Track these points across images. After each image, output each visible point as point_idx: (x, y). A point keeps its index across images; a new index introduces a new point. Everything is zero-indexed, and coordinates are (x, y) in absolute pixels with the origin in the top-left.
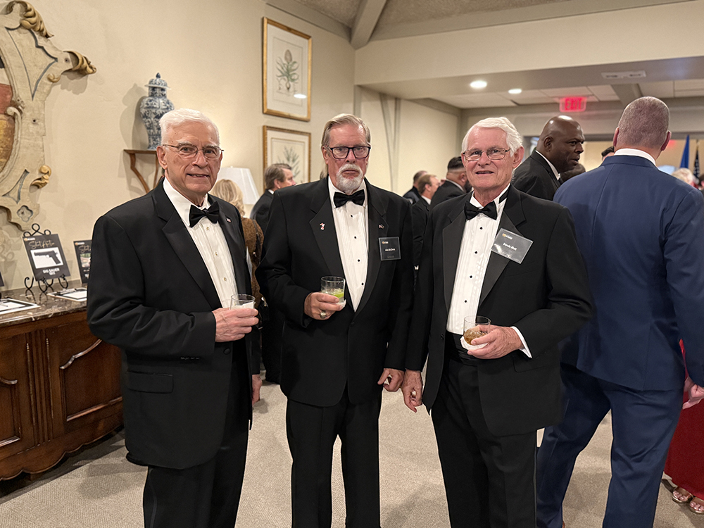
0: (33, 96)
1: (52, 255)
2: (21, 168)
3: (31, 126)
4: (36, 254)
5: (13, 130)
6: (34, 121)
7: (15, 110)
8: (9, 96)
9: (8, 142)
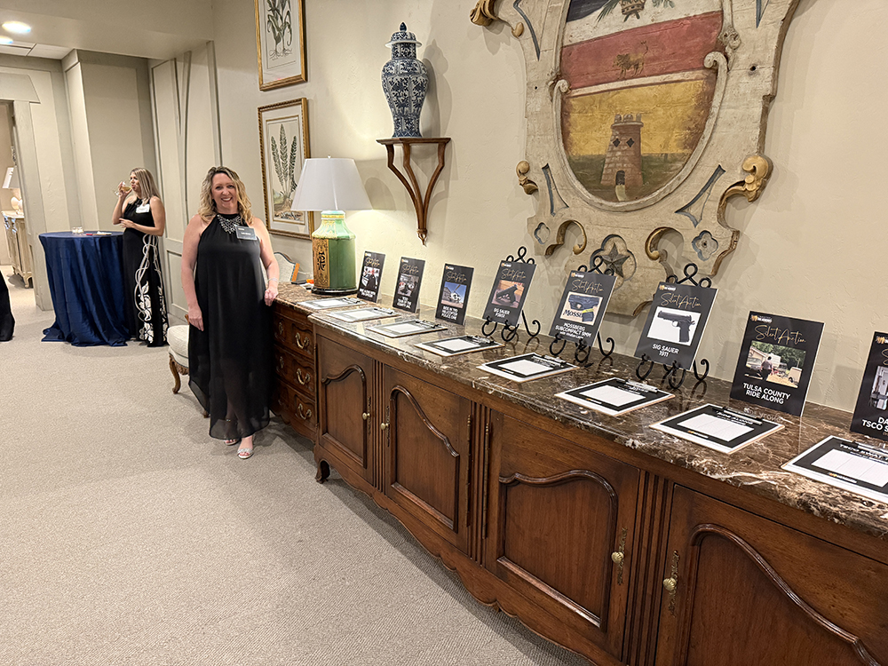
0: (759, 19)
1: (684, 323)
2: (712, 164)
3: (745, 79)
4: (662, 315)
5: (711, 95)
6: (753, 68)
7: (720, 57)
8: (716, 33)
9: (699, 119)
